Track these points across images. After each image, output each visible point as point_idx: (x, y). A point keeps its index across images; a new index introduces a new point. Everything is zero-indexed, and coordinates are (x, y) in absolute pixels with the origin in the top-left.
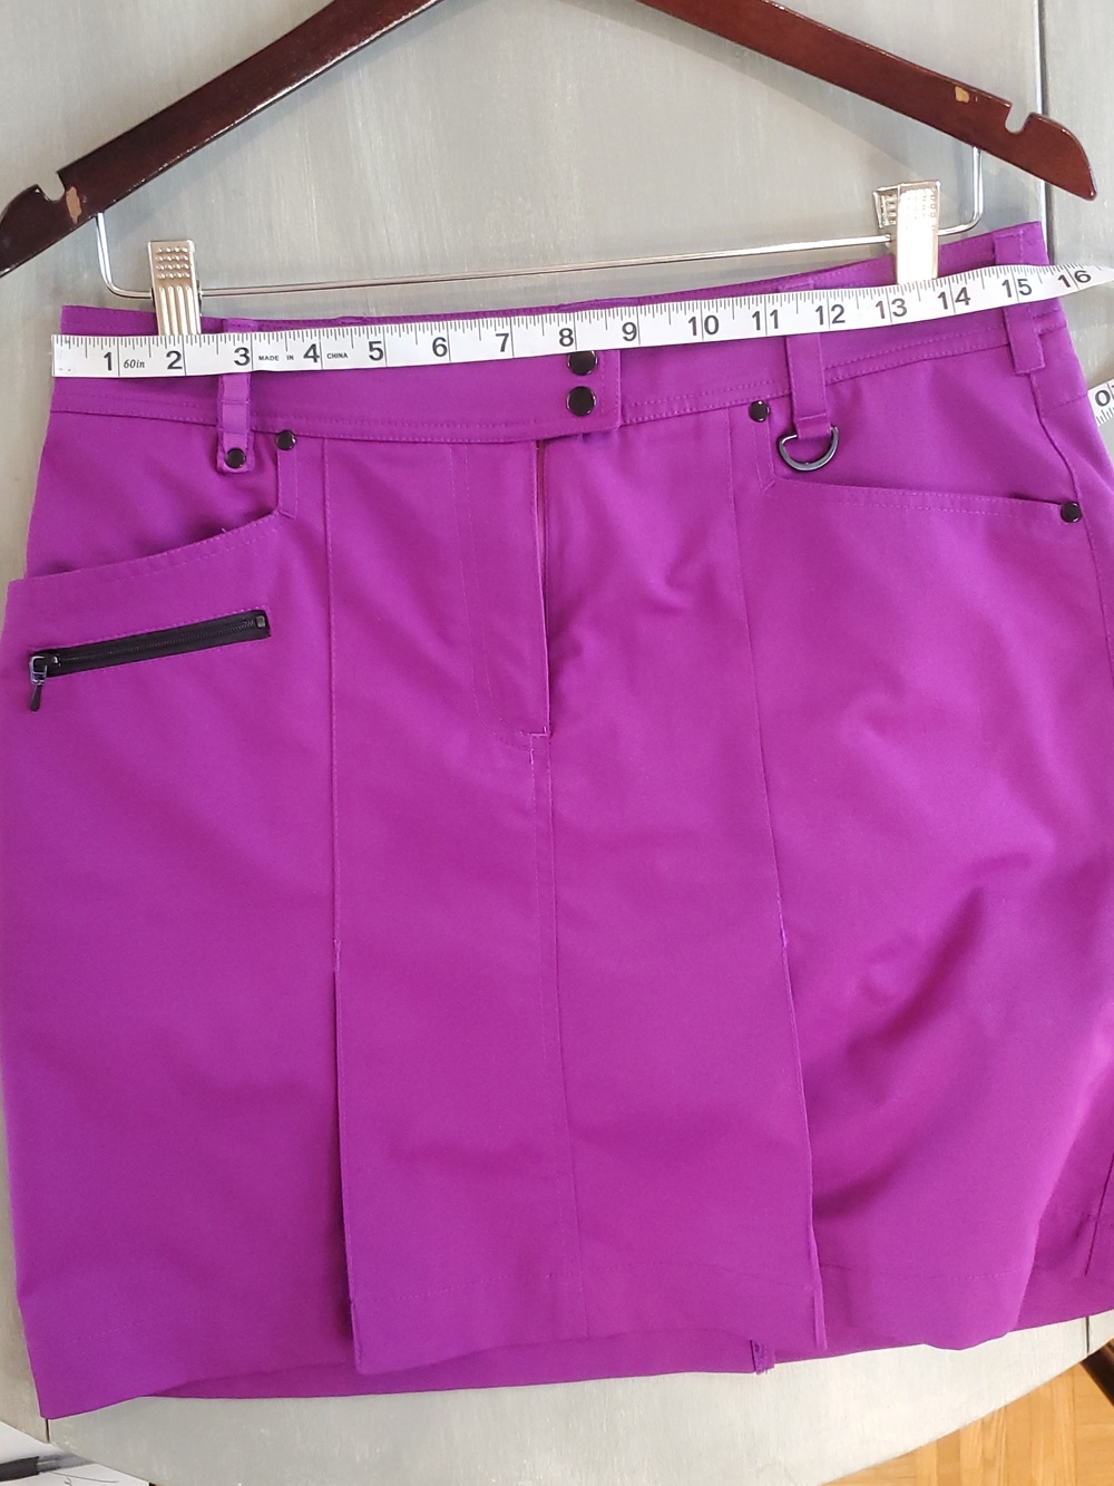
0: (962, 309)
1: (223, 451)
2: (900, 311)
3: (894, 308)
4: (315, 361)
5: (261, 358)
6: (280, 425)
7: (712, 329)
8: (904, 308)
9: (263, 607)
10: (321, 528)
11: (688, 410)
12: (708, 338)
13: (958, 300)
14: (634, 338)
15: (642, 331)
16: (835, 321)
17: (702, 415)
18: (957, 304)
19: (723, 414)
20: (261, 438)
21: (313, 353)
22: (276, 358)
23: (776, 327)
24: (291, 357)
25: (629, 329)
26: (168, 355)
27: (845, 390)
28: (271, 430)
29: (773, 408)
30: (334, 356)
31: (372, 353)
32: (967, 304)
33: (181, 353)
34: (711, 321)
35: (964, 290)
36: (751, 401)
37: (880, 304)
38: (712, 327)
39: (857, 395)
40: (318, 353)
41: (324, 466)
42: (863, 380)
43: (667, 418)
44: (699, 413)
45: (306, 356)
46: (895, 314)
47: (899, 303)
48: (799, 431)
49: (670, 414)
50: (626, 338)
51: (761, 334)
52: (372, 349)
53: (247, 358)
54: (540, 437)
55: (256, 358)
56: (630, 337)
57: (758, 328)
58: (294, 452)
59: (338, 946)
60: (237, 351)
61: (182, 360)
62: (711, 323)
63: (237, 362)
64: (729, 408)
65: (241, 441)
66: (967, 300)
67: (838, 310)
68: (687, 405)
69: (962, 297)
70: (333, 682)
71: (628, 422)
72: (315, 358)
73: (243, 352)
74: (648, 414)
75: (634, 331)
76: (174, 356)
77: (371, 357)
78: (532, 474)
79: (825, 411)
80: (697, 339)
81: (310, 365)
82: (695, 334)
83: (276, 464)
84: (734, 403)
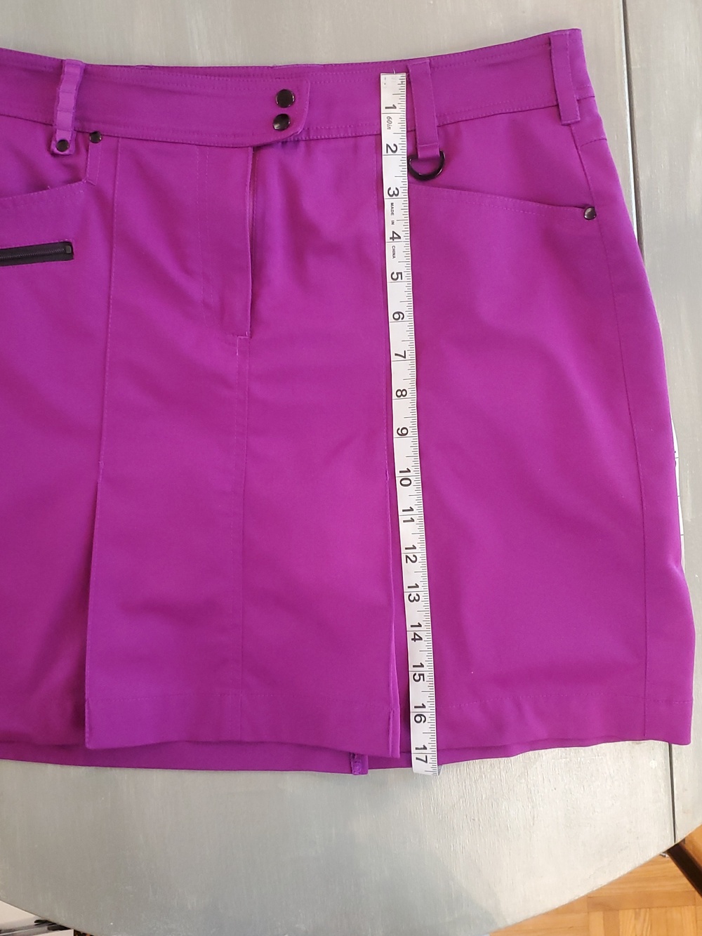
0: (410, 636)
1: (56, 141)
2: (412, 598)
3: (414, 595)
4: (391, 238)
5: (392, 204)
6: (93, 127)
7: (403, 482)
8: (413, 601)
9: (71, 240)
10: (111, 193)
11: (349, 135)
12: (398, 480)
13: (415, 634)
14: (398, 434)
15: (403, 439)
16: (407, 557)
17: (359, 138)
18: (413, 633)
20: (80, 136)
21: (396, 236)
22: (393, 214)
23: (404, 521)
24: (393, 223)
25: (404, 431)
26: (395, 145)
27: (451, 130)
28: (87, 131)
30: (394, 250)
31: (395, 273)
32: (412, 639)
33: (396, 153)
34: (408, 482)
35: (421, 639)
37: (417, 586)
38: (404, 482)
39: (458, 133)
40: (395, 240)
41: (117, 154)
42: (463, 123)
43: (336, 138)
44: (356, 137)
45: (394, 232)
46: (410, 595)
47: (417, 598)
48: (419, 153)
49: (338, 136)
50: (399, 429)
51: (400, 513)
52: (397, 274)
53: (392, 196)
54: (256, 143)
55: (392, 201)
56: (399, 432)
57: (404, 511)
59: (102, 465)
60: (397, 189)
61: (392, 153)
62: (407, 482)
63: (390, 189)
64: (375, 135)
65: (67, 136)
66: (414, 639)
67: (414, 559)
68: (350, 132)
69: (417, 637)
70: (112, 293)
71: (311, 138)
72: (393, 238)
73: (396, 193)
74: (324, 134)
75: (403, 435)
76: (394, 149)
77: (393, 273)
78: (248, 167)
79: (434, 141)
80: (397, 473)
81: (388, 234)
82: (401, 472)
84: (379, 133)
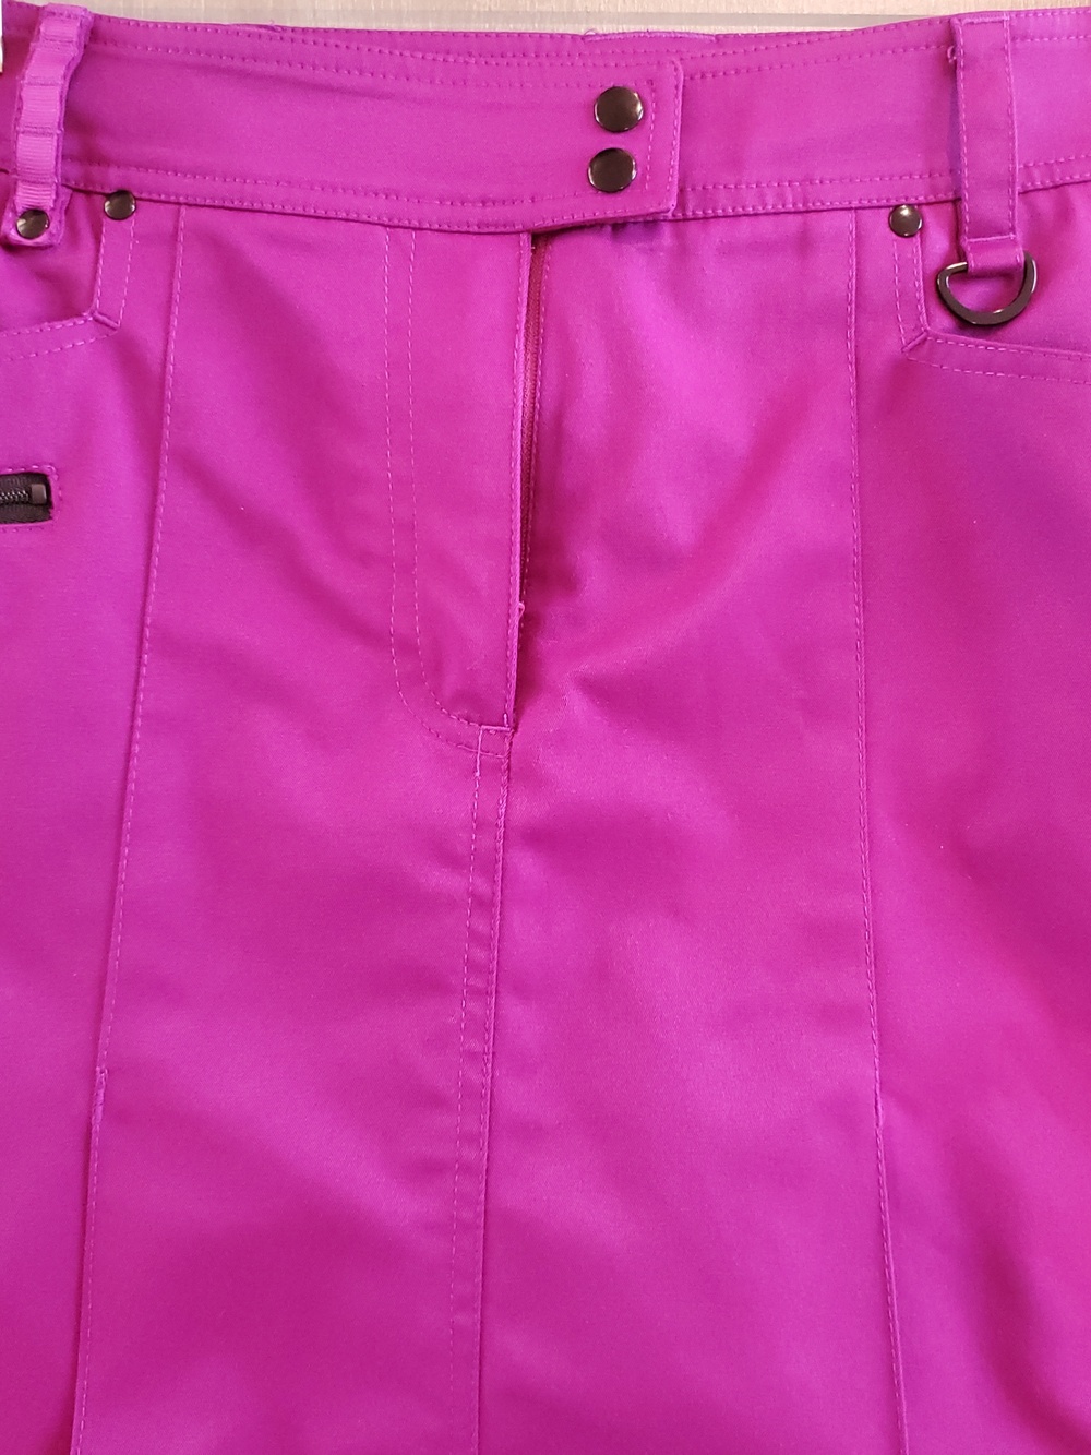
1: (14, 211)
6: (114, 177)
9: (46, 469)
10: (158, 349)
11: (790, 207)
17: (813, 216)
19: (847, 221)
20: (80, 200)
27: (1044, 202)
28: (99, 190)
29: (928, 220)
36: (893, 202)
39: (1065, 214)
41: (175, 248)
42: (1071, 190)
43: (756, 215)
44: (807, 212)
48: (971, 256)
49: (760, 209)
54: (538, 224)
58: (130, 225)
59: (101, 1077)
64: (856, 209)
65: (46, 199)
68: (790, 199)
70: (150, 609)
71: (690, 214)
74: (724, 204)
78: (519, 285)
79: (1013, 230)
83: (98, 241)
84: (865, 203)
